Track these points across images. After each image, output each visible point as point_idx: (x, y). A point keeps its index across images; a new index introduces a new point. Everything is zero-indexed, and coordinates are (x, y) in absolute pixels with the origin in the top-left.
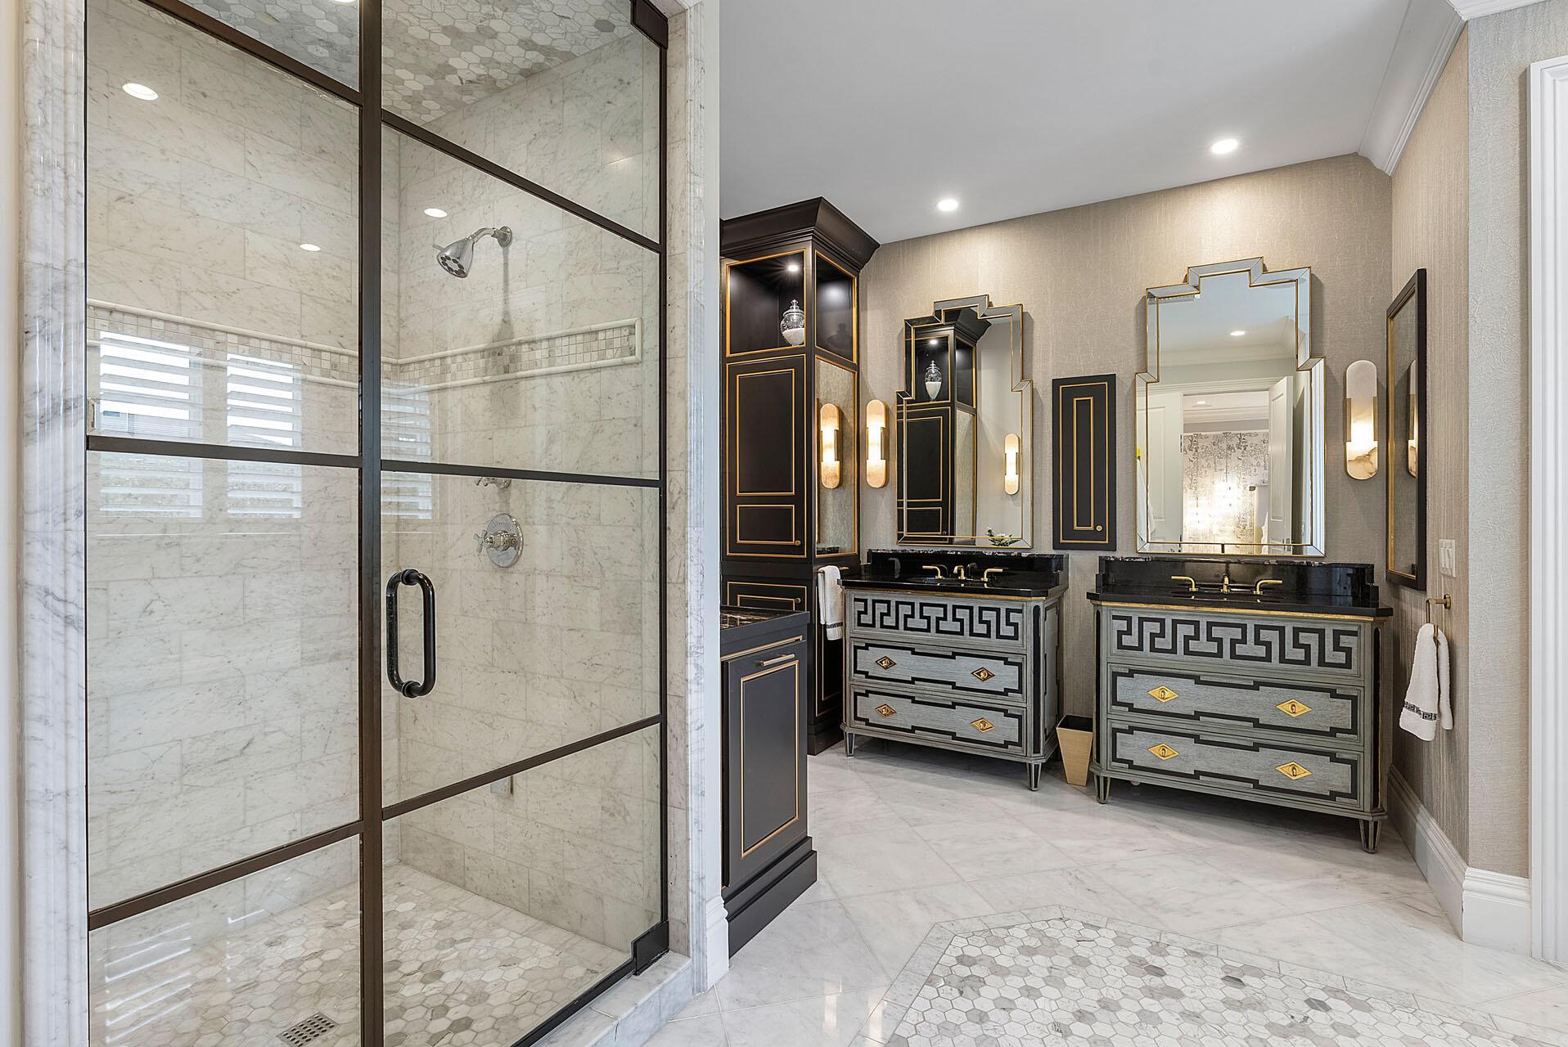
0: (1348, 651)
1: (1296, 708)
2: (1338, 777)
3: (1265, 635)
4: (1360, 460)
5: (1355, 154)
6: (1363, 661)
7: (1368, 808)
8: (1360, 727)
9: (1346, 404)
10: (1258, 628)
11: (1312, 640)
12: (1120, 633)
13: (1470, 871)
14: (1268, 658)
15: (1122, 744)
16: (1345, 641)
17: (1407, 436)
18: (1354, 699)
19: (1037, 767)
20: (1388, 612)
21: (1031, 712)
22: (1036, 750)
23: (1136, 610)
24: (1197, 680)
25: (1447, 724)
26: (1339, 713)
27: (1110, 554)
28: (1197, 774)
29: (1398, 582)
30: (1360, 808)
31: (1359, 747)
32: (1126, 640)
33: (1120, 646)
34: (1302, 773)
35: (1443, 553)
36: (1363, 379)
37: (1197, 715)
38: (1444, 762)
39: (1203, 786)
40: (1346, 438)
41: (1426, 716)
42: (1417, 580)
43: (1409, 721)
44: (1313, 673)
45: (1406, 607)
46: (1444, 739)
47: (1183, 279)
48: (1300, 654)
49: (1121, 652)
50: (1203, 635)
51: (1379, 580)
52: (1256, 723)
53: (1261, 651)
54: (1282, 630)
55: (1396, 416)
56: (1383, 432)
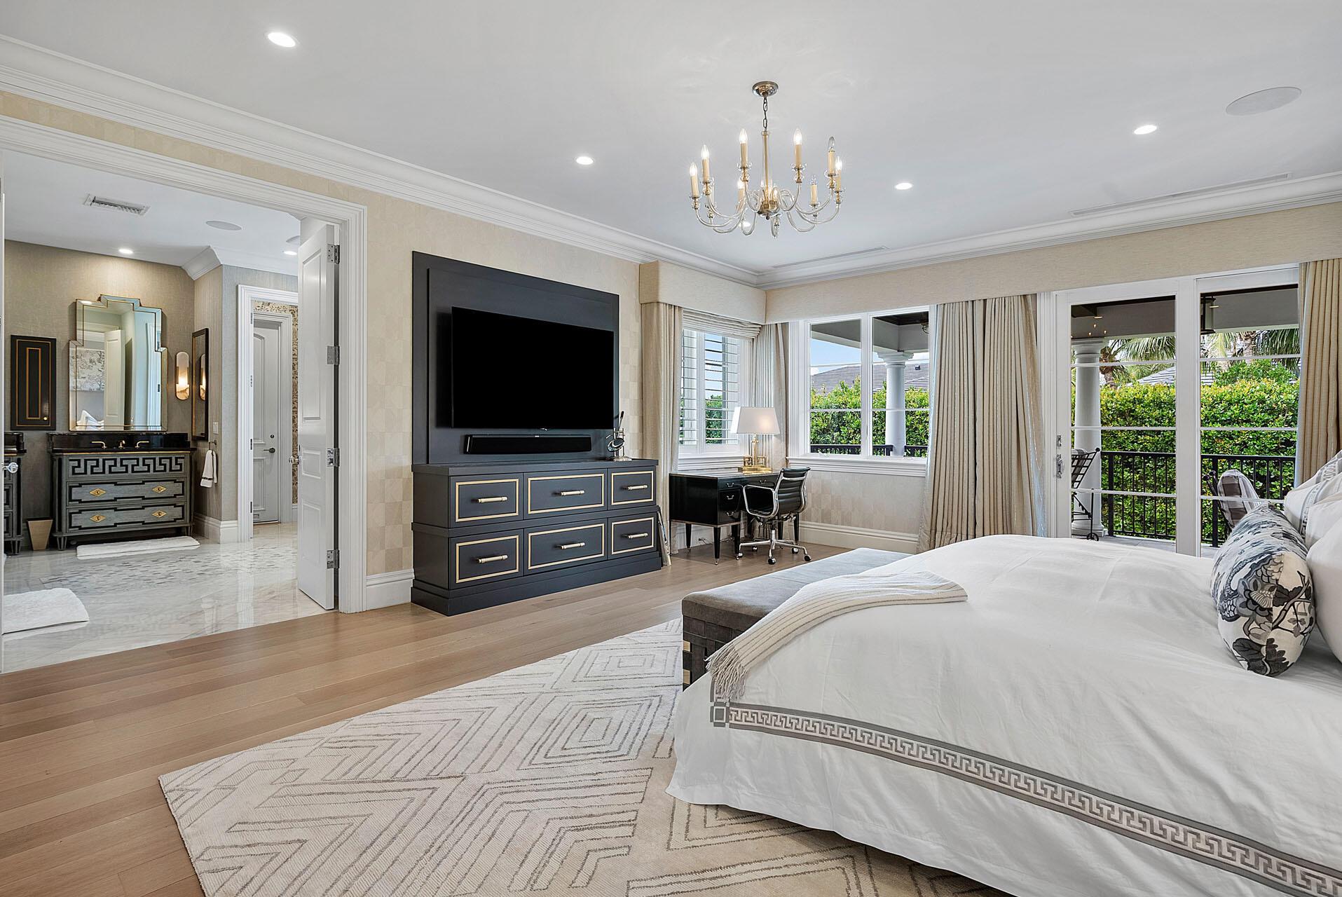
0: (181, 465)
1: (162, 489)
2: (177, 512)
3: (147, 462)
4: (181, 392)
5: (180, 267)
6: (186, 468)
7: (188, 521)
8: (185, 492)
9: (176, 369)
10: (144, 459)
11: (167, 462)
12: (74, 468)
13: (222, 522)
14: (149, 471)
15: (75, 519)
16: (180, 461)
17: (200, 383)
18: (183, 482)
19: (19, 542)
20: (195, 449)
21: (15, 514)
22: (19, 533)
23: (82, 456)
24: (116, 484)
25: (215, 482)
26: (178, 488)
27: (51, 432)
28: (116, 525)
29: (197, 439)
30: (186, 523)
31: (185, 500)
32: (77, 470)
33: (74, 473)
34: (163, 514)
35: (214, 427)
36: (183, 359)
37: (116, 499)
38: (214, 496)
39: (120, 529)
40: (176, 382)
41: (210, 479)
42: (204, 437)
43: (204, 483)
44: (168, 474)
45: (200, 448)
46: (214, 486)
47: (97, 298)
48: (162, 468)
49: (74, 476)
50: (118, 465)
51: (189, 439)
52: (143, 498)
53: (146, 468)
54: (154, 459)
55: (196, 376)
56: (191, 382)
